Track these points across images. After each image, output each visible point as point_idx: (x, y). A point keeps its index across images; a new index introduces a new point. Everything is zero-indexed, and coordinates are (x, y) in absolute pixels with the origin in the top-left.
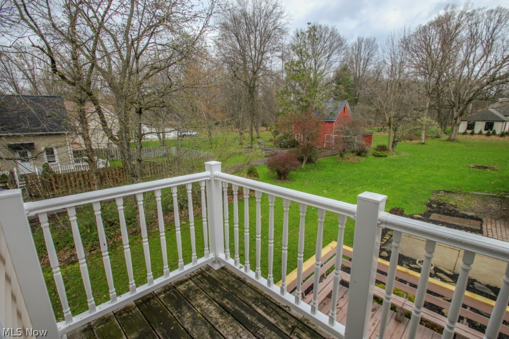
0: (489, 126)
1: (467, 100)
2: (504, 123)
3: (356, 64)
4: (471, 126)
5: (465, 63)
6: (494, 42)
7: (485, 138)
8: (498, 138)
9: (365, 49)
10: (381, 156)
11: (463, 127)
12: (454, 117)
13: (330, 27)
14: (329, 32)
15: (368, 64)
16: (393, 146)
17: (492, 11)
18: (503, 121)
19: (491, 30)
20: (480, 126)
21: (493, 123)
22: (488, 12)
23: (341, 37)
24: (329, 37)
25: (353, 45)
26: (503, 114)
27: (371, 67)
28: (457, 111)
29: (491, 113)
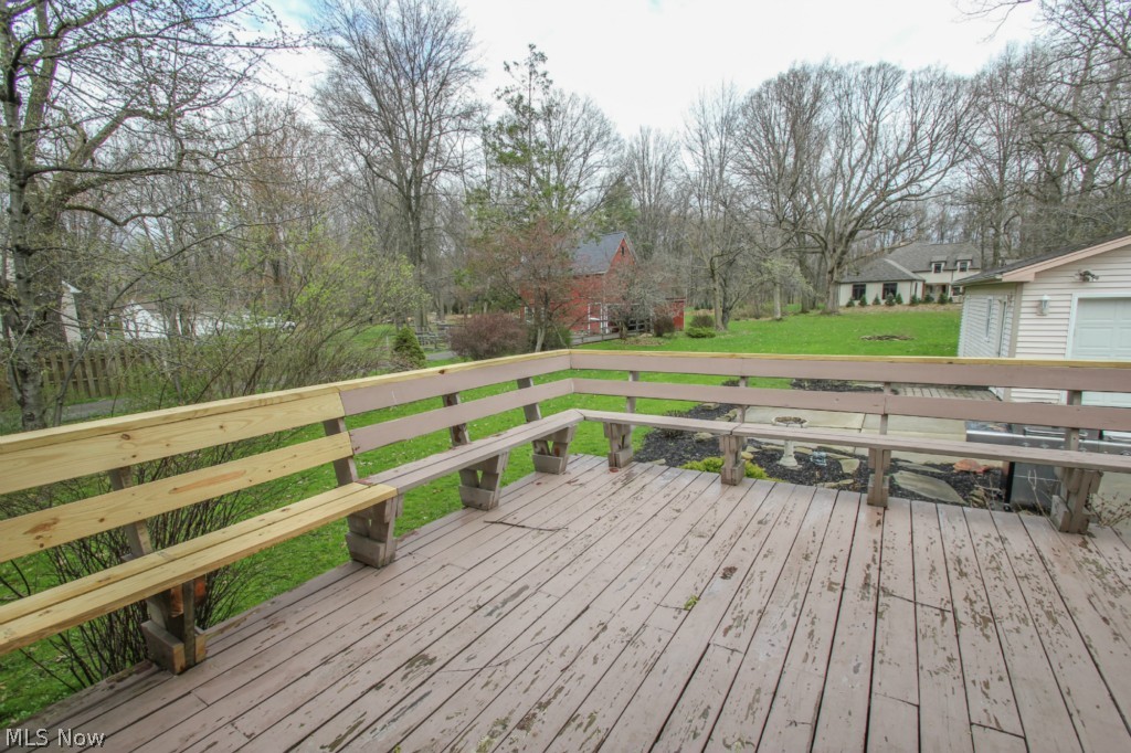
0: (890, 289)
1: (847, 233)
2: (914, 284)
3: (643, 179)
4: (859, 292)
5: (836, 173)
6: (881, 124)
7: (886, 309)
8: (907, 308)
9: (655, 149)
10: (704, 336)
11: (845, 293)
12: (829, 269)
13: (580, 95)
14: (581, 104)
15: (664, 178)
16: (723, 319)
17: (870, 70)
18: (912, 280)
19: (872, 103)
20: (873, 291)
21: (895, 285)
22: (863, 72)
23: (606, 117)
24: (581, 115)
25: (633, 140)
26: (909, 268)
27: (670, 188)
28: (831, 256)
29: (890, 266)
